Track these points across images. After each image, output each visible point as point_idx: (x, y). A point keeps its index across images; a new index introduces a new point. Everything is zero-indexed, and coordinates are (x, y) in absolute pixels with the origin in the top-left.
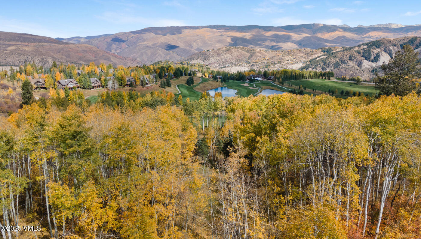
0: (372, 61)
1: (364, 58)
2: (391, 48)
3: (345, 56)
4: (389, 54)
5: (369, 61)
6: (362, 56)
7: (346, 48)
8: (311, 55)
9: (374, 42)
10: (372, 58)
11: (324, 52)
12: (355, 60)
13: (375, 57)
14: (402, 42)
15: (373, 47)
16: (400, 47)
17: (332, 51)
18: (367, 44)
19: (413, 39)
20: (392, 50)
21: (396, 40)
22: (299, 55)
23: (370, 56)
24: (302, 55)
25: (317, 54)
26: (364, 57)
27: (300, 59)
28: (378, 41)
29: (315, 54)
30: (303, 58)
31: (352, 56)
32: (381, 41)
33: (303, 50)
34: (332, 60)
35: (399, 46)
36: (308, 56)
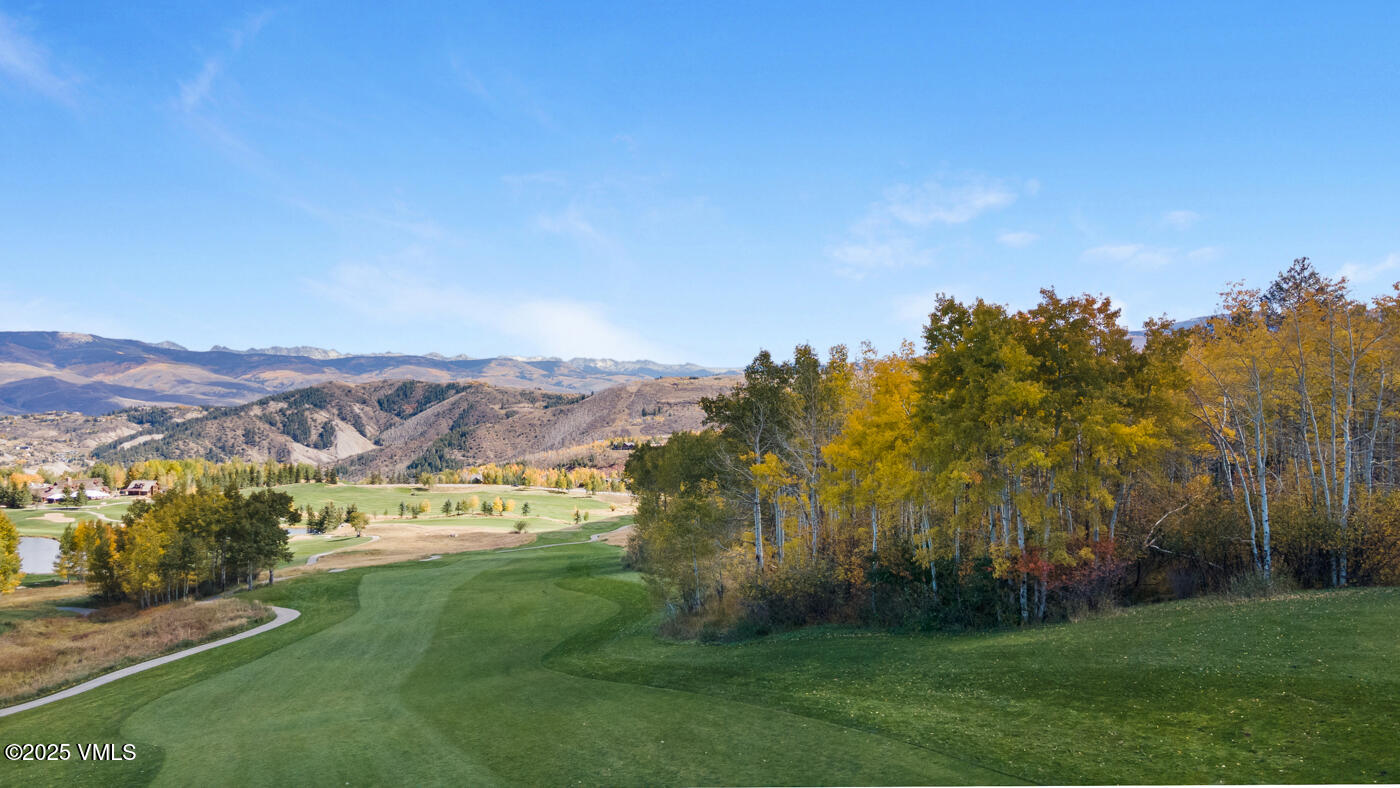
0: (316, 447)
1: (289, 438)
2: (357, 408)
3: (230, 434)
4: (354, 425)
5: (308, 446)
6: (283, 432)
7: (217, 409)
8: (94, 432)
9: (304, 390)
10: (314, 436)
11: (140, 422)
12: (265, 443)
13: (321, 435)
14: (382, 394)
15: (307, 406)
16: (378, 408)
17: (171, 418)
18: (285, 397)
19: (405, 384)
20: (362, 415)
21: (364, 388)
22: (38, 433)
23: (306, 432)
24: (53, 433)
25: (114, 429)
26: (288, 434)
27: (50, 448)
28: (318, 390)
29: (106, 430)
30: (60, 445)
31: (254, 433)
32: (325, 390)
33: (50, 417)
34: (192, 445)
35: (376, 404)
36: (81, 438)
